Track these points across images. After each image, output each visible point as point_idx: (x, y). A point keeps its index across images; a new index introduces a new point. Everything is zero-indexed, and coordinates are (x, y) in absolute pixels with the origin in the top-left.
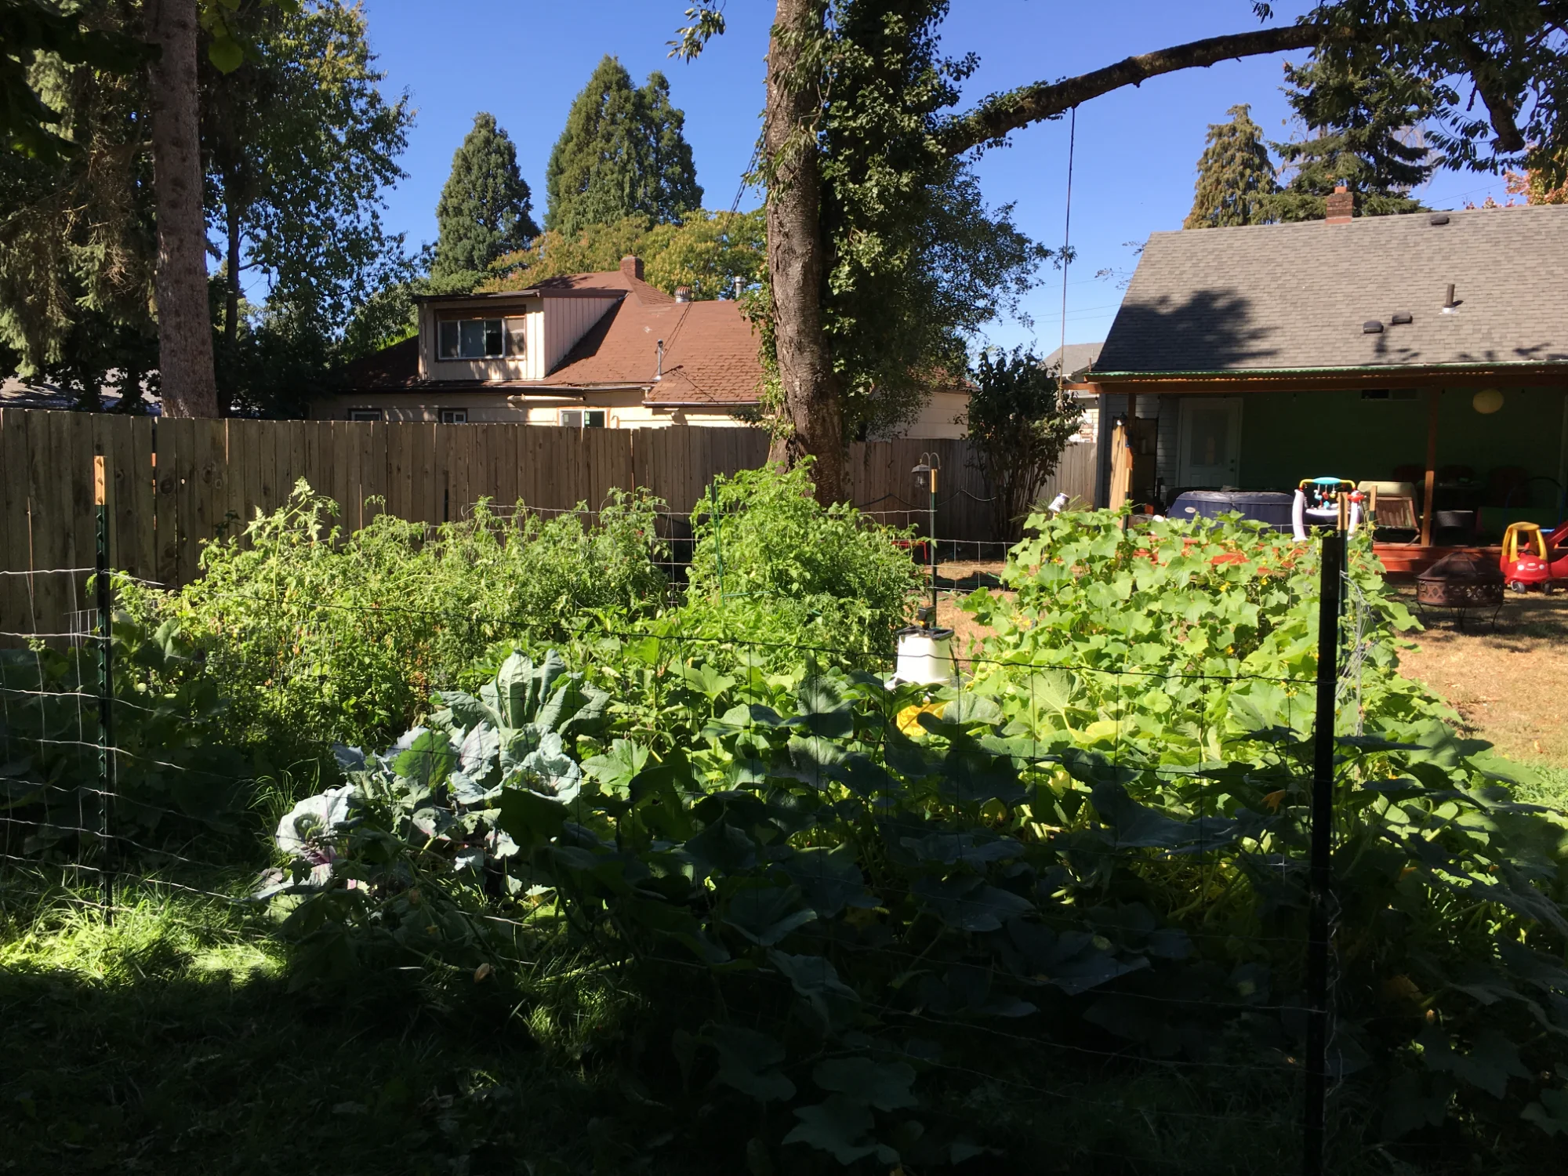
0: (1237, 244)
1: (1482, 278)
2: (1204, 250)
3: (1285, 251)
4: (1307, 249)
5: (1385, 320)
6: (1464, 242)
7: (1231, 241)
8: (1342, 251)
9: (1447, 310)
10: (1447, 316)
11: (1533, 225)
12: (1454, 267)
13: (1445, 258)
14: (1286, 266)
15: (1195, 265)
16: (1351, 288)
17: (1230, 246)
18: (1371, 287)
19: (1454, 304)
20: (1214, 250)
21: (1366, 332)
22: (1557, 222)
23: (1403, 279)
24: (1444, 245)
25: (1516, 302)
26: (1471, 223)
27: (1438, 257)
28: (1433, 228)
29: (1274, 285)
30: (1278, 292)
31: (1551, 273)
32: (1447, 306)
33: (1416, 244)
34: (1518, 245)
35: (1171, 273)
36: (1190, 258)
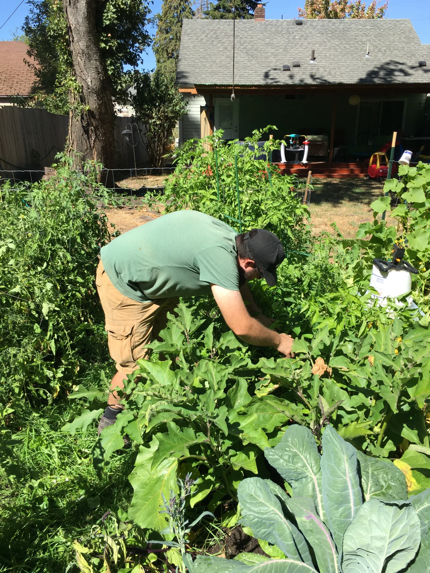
0: (222, 27)
1: (321, 48)
2: (208, 29)
3: (242, 32)
4: (251, 32)
5: (290, 65)
6: (311, 33)
7: (219, 26)
8: (265, 33)
9: (312, 62)
10: (312, 64)
11: (333, 27)
12: (309, 43)
13: (306, 39)
14: (244, 39)
15: (206, 36)
16: (273, 50)
17: (219, 28)
18: (281, 50)
19: (314, 59)
20: (213, 30)
21: (284, 70)
22: (341, 26)
23: (292, 48)
24: (303, 34)
25: (336, 59)
26: (311, 25)
27: (302, 39)
28: (297, 26)
29: (242, 47)
30: (244, 51)
31: (345, 47)
32: (312, 60)
33: (293, 33)
34: (330, 35)
35: (197, 39)
36: (203, 33)
